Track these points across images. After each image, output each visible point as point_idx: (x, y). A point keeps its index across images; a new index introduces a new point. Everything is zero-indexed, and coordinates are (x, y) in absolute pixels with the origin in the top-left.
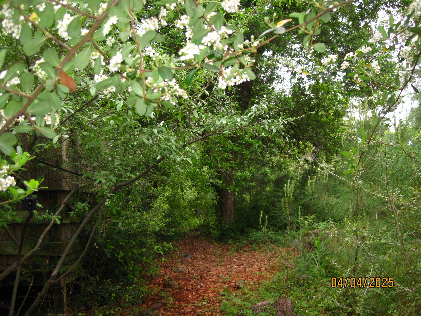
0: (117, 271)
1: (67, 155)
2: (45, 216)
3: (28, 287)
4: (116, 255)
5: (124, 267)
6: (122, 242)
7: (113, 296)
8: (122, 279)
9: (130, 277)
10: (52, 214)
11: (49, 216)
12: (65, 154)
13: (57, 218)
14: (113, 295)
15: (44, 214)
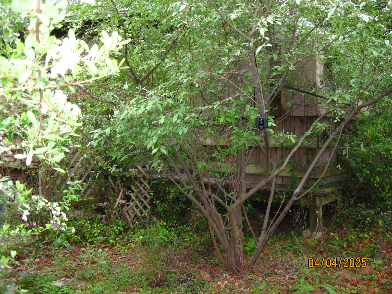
0: (374, 196)
1: (321, 81)
2: (281, 135)
3: (280, 203)
4: (372, 180)
5: (381, 193)
6: (379, 167)
7: (368, 221)
8: (380, 205)
9: (388, 203)
10: (288, 133)
11: (285, 135)
12: (319, 81)
13: (293, 137)
14: (368, 219)
15: (280, 133)
